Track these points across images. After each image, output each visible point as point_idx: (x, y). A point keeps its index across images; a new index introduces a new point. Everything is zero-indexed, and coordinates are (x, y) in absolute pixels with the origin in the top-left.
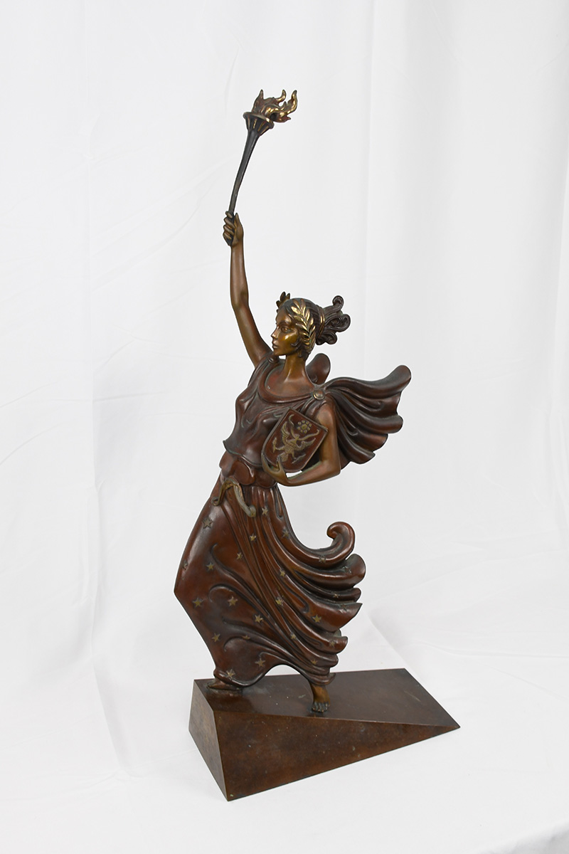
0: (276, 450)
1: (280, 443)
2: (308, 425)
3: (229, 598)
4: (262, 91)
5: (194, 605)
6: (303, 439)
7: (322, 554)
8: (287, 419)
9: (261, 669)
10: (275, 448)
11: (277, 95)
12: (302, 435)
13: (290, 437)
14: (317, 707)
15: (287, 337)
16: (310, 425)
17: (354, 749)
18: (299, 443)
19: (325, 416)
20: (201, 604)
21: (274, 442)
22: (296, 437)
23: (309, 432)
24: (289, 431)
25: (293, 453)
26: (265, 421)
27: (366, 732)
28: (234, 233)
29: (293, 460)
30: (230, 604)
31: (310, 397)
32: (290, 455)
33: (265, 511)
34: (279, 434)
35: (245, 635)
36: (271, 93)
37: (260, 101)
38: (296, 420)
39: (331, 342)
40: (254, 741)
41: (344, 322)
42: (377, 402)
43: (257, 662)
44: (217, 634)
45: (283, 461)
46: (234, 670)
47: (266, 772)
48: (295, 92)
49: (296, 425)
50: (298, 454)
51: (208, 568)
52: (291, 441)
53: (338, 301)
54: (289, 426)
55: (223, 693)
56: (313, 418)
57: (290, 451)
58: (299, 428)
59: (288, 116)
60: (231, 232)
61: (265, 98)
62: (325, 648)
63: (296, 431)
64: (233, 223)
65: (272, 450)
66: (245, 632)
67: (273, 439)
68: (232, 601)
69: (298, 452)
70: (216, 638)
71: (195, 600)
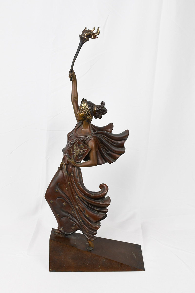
0: (72, 153)
1: (73, 151)
2: (83, 146)
3: (64, 202)
4: (86, 27)
5: (50, 202)
6: (81, 151)
7: (93, 194)
8: (76, 143)
9: (73, 230)
10: (71, 152)
11: (91, 29)
12: (81, 149)
13: (77, 149)
14: (89, 248)
15: (81, 114)
16: (84, 146)
17: (99, 267)
18: (80, 152)
19: (91, 144)
20: (52, 202)
21: (71, 150)
22: (79, 149)
23: (83, 149)
24: (77, 147)
25: (78, 155)
26: (71, 142)
27: (105, 262)
28: (73, 77)
29: (78, 158)
30: (64, 205)
31: (87, 136)
32: (77, 155)
33: (72, 174)
34: (73, 148)
35: (68, 217)
36: (90, 28)
37: (85, 31)
38: (79, 143)
39: (100, 118)
40: (62, 254)
41: (104, 111)
42: (115, 142)
43: (72, 227)
44: (58, 214)
45: (74, 157)
46: (63, 228)
47: (65, 265)
48: (99, 28)
49: (79, 145)
50: (80, 156)
51: (56, 191)
52: (77, 151)
53: (103, 103)
54: (76, 145)
55: (58, 235)
56: (87, 144)
57: (77, 154)
58: (80, 146)
59: (97, 36)
60: (71, 76)
61: (87, 30)
62: (91, 227)
63: (79, 148)
64: (72, 73)
65: (70, 152)
66: (69, 216)
67: (71, 149)
68: (64, 204)
69: (80, 155)
70: (58, 215)
71: (50, 201)
